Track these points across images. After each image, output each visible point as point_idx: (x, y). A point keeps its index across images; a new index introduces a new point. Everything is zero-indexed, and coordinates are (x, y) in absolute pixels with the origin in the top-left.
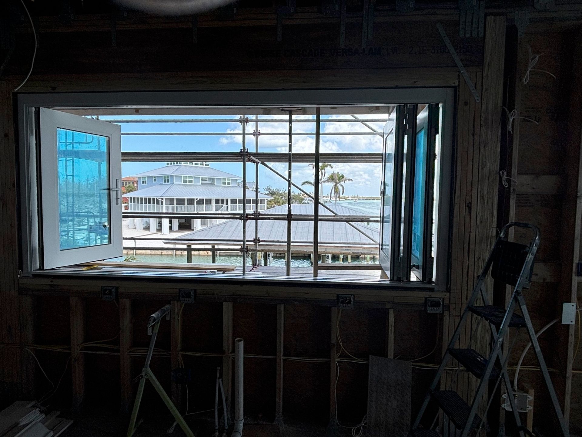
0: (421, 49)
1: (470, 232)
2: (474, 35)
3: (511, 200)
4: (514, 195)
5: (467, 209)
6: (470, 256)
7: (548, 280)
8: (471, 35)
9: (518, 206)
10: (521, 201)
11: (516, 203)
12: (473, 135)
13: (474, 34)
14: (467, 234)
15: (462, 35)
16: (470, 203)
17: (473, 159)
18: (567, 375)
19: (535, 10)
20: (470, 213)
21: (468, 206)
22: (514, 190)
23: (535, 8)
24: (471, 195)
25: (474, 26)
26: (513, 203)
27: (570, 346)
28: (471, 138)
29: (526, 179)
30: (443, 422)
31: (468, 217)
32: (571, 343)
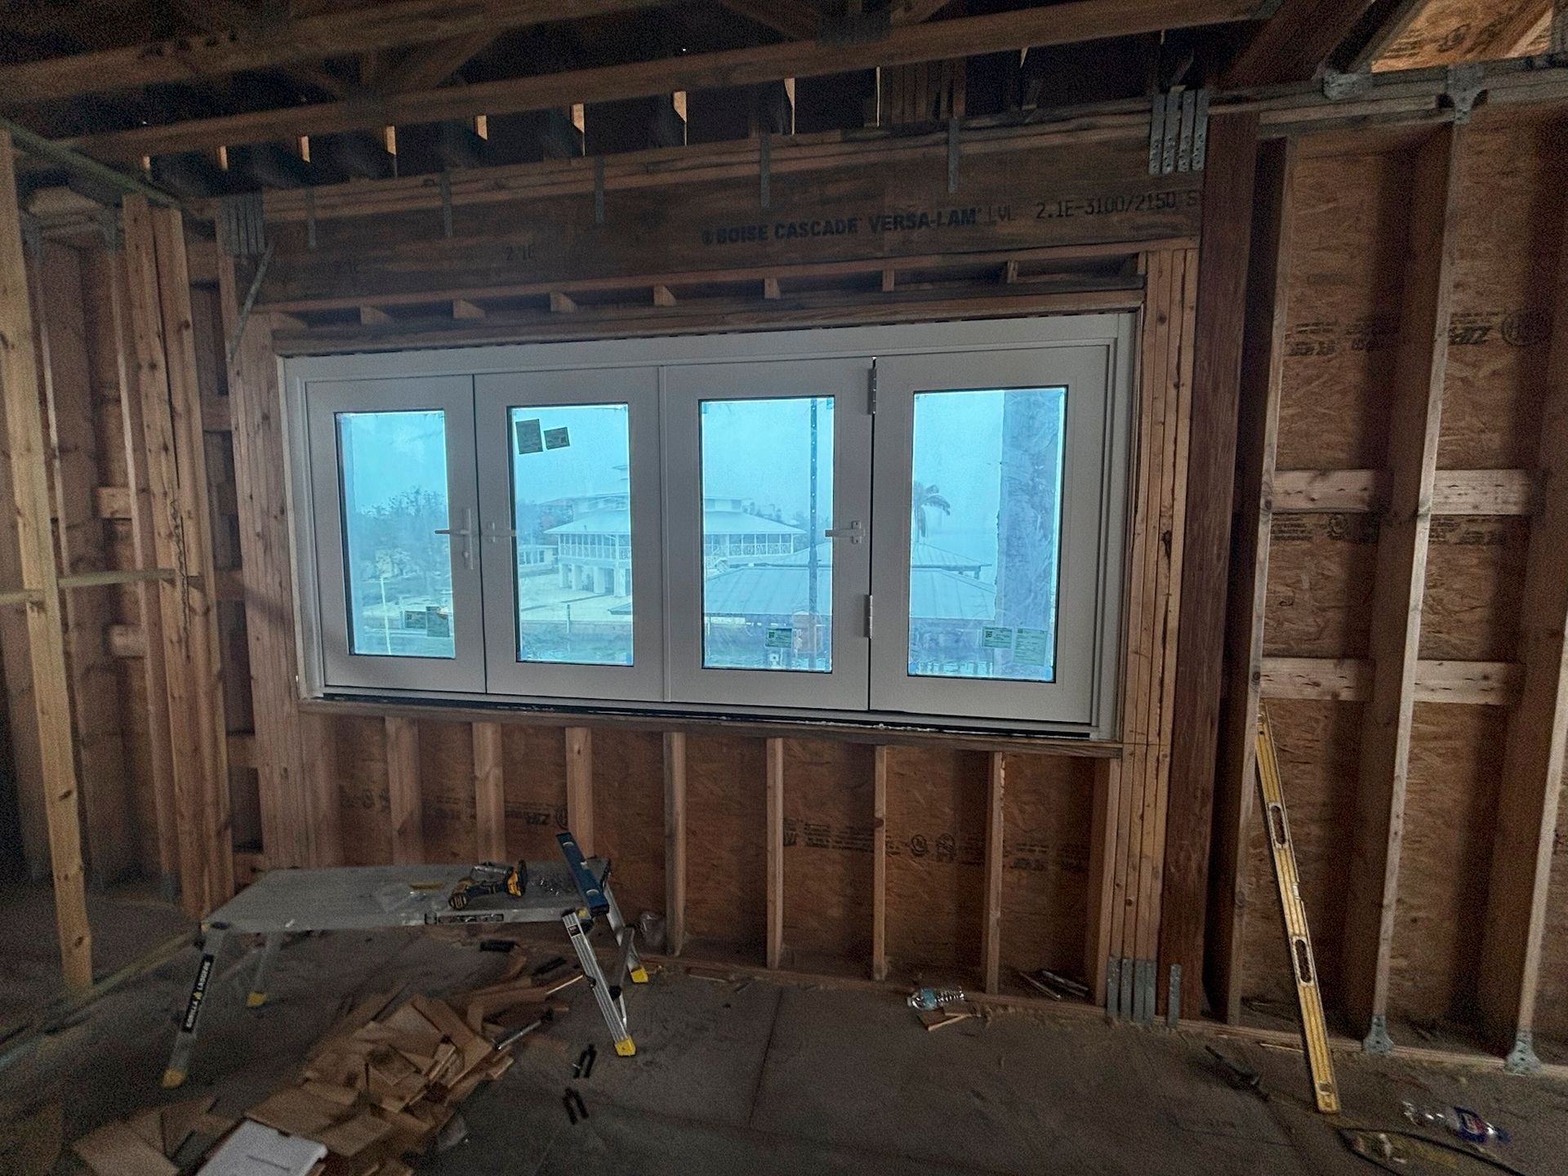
0: (1063, 209)
1: (1168, 594)
2: (1180, 169)
3: (1261, 524)
4: (1268, 515)
5: (1163, 548)
6: (1167, 646)
7: (1345, 695)
8: (1176, 167)
9: (1277, 538)
10: (1283, 528)
11: (1273, 532)
12: (1177, 386)
13: (1183, 166)
14: (1161, 600)
15: (1153, 169)
16: (1170, 533)
17: (1176, 439)
18: (1385, 902)
19: (1328, 102)
20: (1168, 554)
21: (1164, 539)
22: (1268, 504)
23: (1326, 97)
24: (1172, 517)
25: (1183, 146)
26: (1264, 531)
27: (1394, 840)
28: (1173, 392)
29: (1296, 480)
30: (1107, 984)
31: (1163, 563)
32: (1396, 833)
